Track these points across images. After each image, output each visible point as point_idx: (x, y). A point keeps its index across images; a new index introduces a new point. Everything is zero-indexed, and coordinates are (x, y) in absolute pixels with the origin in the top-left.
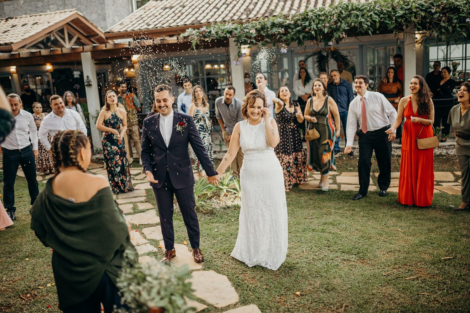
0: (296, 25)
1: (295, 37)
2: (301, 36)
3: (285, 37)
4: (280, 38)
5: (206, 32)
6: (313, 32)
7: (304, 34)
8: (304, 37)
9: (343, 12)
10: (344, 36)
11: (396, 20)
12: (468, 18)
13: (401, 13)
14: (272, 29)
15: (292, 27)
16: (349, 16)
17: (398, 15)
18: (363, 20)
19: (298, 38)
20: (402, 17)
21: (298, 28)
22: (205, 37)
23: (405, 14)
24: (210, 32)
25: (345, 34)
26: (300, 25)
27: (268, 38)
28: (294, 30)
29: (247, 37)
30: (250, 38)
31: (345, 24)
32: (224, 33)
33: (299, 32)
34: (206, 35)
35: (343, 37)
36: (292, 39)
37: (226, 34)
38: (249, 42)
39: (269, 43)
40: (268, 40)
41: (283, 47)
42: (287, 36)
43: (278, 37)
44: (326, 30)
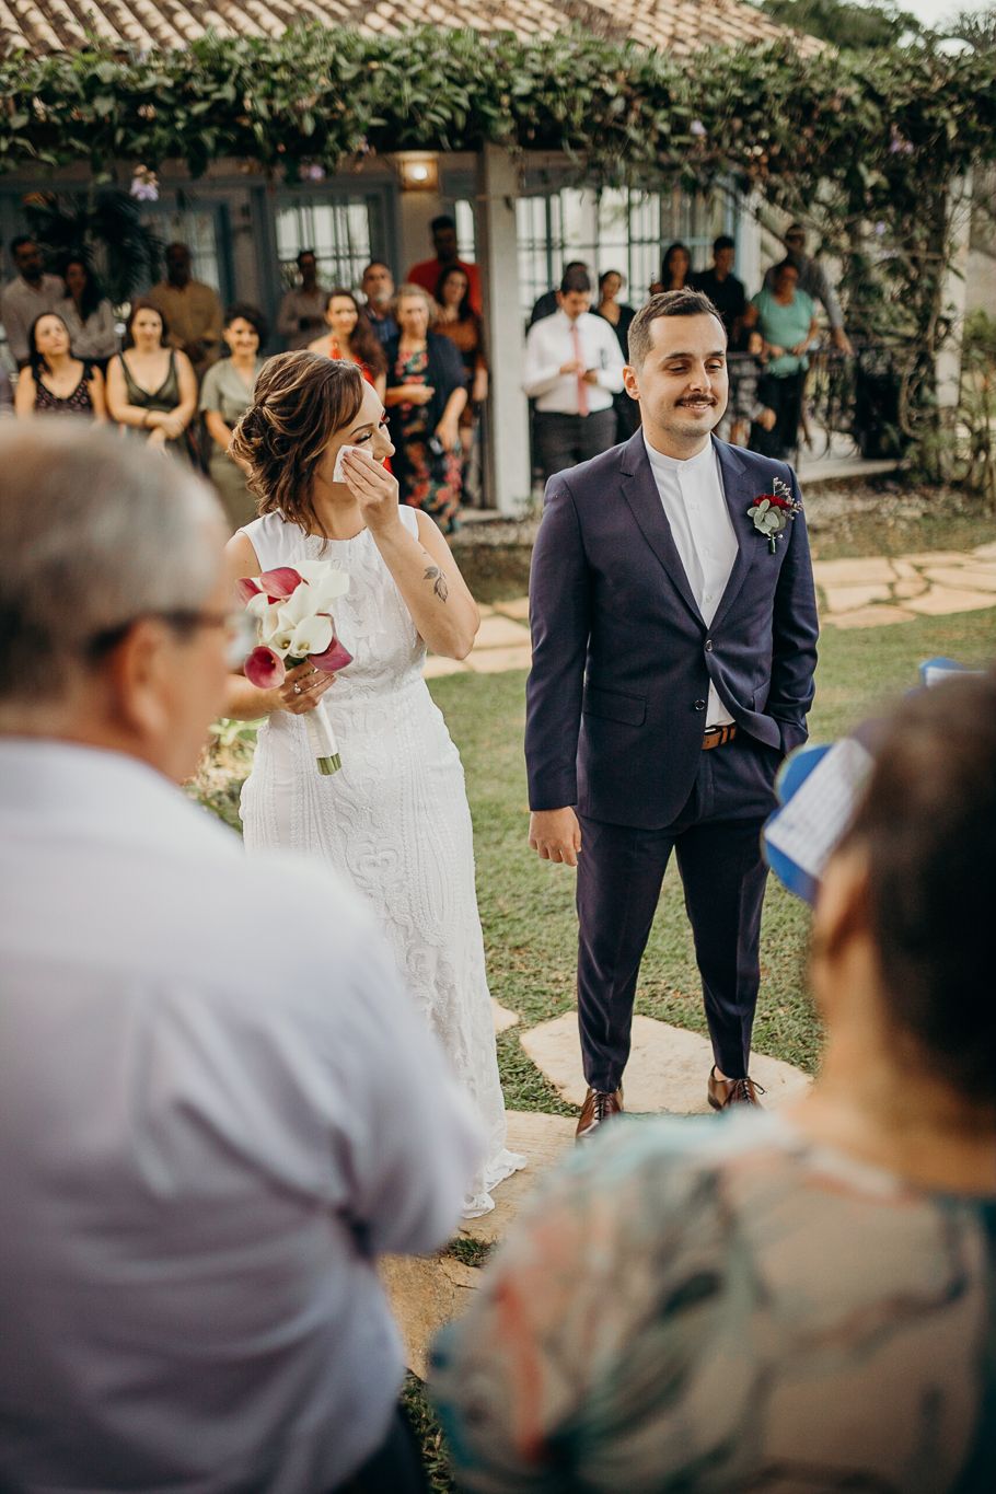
0: (184, 95)
1: (180, 142)
2: (208, 138)
3: (144, 140)
4: (127, 139)
6: (258, 128)
7: (216, 131)
8: (221, 143)
9: (342, 60)
10: (365, 150)
11: (512, 107)
12: (695, 119)
13: (523, 85)
15: (168, 99)
16: (365, 77)
17: (518, 91)
18: (422, 98)
19: (198, 145)
20: (525, 99)
21: (199, 108)
23: (535, 90)
25: (369, 142)
26: (200, 94)
27: (77, 137)
28: (181, 115)
31: (364, 109)
33: (196, 123)
35: (360, 154)
36: (174, 147)
39: (83, 152)
40: (78, 144)
41: (140, 176)
42: (151, 134)
43: (119, 136)
44: (309, 125)
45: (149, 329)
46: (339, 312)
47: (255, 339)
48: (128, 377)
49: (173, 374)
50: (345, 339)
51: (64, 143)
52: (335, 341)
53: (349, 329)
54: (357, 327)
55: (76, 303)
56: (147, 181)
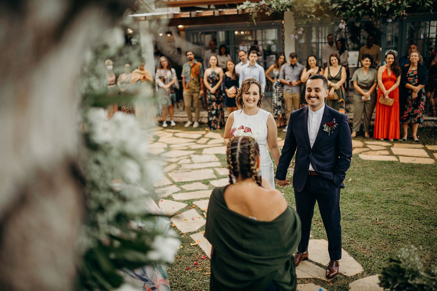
1: (354, 14)
2: (360, 13)
3: (344, 13)
4: (340, 13)
5: (265, 6)
6: (373, 10)
7: (363, 11)
8: (364, 14)
10: (405, 14)
14: (332, 5)
15: (352, 3)
19: (358, 14)
21: (359, 5)
22: (265, 10)
24: (270, 6)
25: (406, 12)
27: (327, 14)
28: (354, 7)
29: (306, 12)
30: (310, 13)
31: (407, 3)
32: (284, 7)
33: (358, 9)
34: (266, 9)
35: (403, 15)
36: (351, 15)
37: (286, 8)
38: (309, 17)
39: (328, 17)
40: (327, 15)
41: (342, 22)
42: (346, 12)
43: (338, 13)
44: (388, 8)
45: (334, 61)
46: (389, 58)
47: (370, 63)
48: (329, 72)
49: (340, 72)
50: (389, 66)
51: (324, 15)
52: (387, 66)
53: (391, 63)
54: (394, 63)
55: (339, 51)
56: (343, 23)
